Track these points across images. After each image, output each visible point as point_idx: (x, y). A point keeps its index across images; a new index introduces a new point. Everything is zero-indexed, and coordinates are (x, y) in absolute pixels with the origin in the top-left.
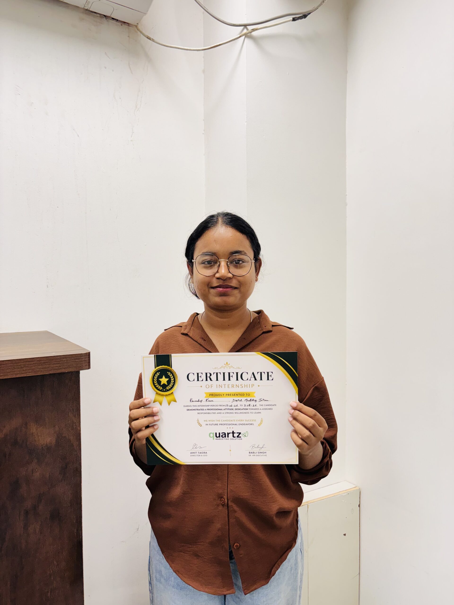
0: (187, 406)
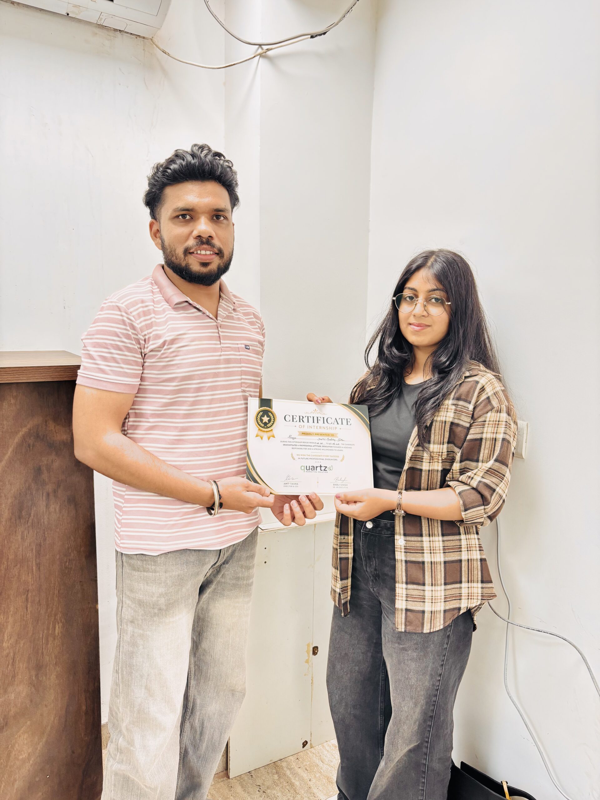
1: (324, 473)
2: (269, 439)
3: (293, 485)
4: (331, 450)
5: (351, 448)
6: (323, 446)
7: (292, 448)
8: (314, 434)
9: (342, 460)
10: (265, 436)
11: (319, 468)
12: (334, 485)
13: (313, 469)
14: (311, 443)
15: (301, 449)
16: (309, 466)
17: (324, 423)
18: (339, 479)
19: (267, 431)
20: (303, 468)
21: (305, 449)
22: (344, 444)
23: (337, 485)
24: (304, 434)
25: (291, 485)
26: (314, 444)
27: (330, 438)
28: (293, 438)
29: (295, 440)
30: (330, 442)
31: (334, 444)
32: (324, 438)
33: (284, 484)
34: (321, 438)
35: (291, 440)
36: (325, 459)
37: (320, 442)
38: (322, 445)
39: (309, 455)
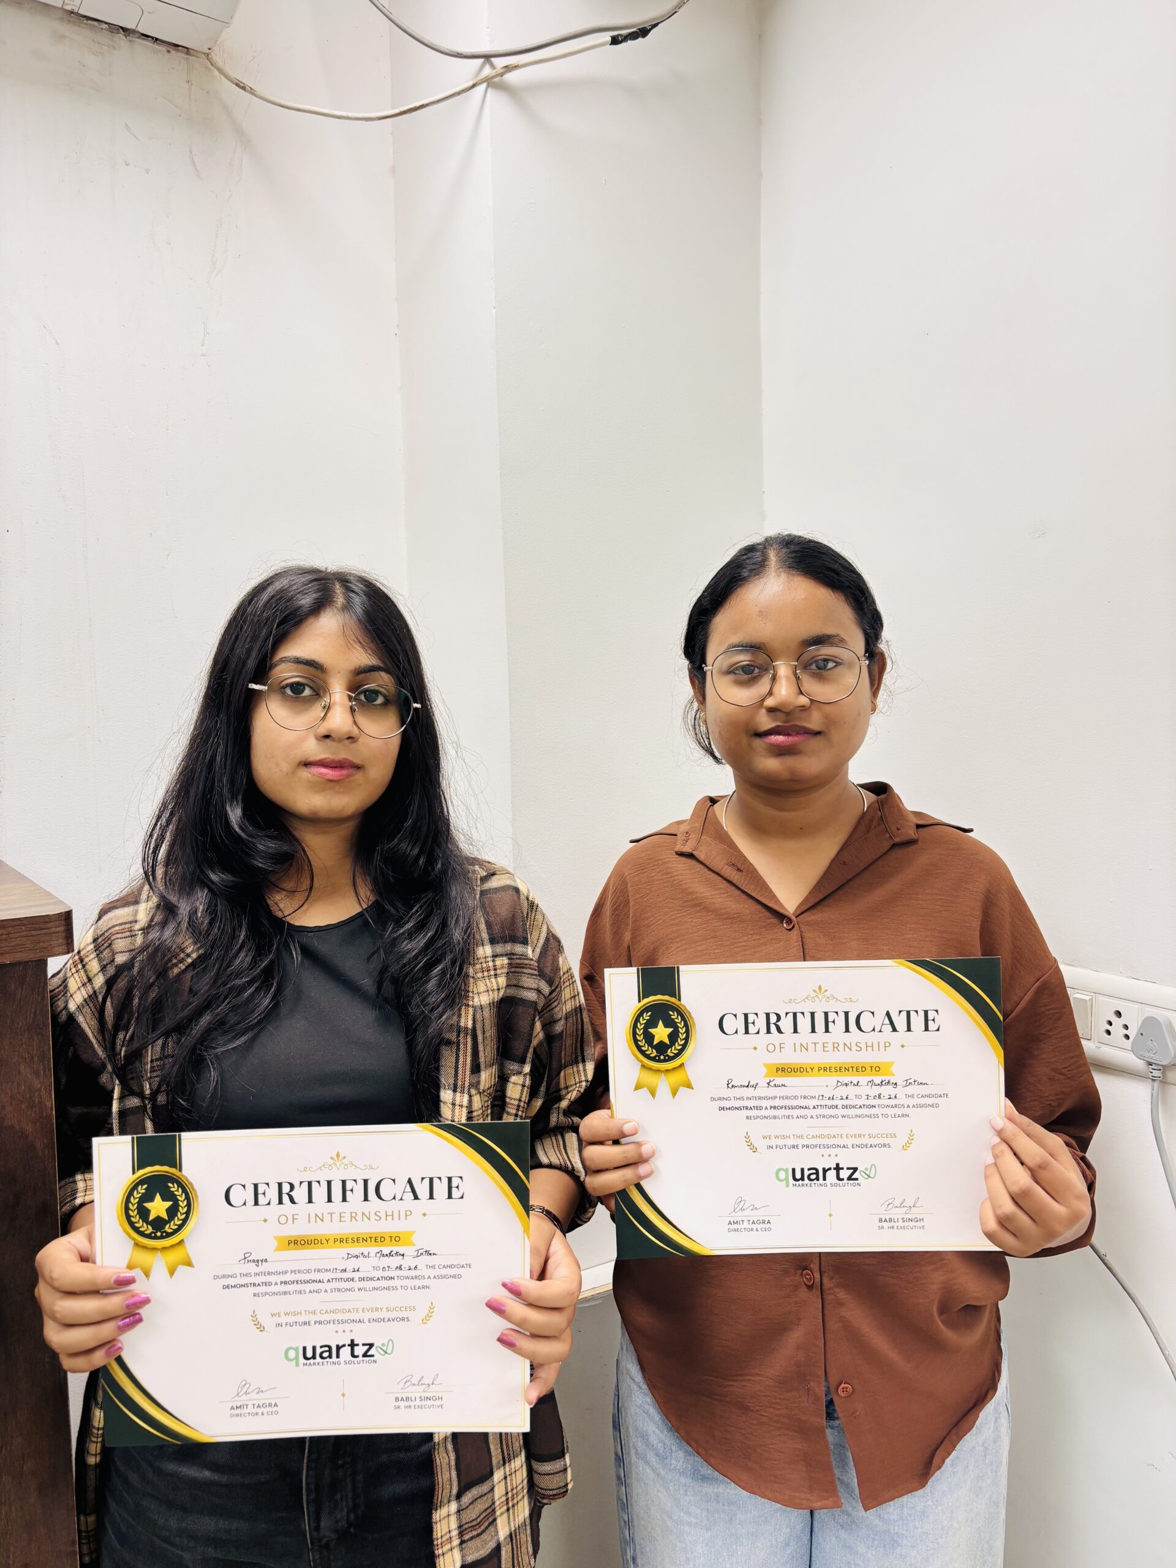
1: (362, 1366)
2: (172, 1273)
3: (260, 1411)
4: (388, 1289)
5: (459, 1276)
6: (362, 1279)
7: (255, 1295)
8: (331, 1241)
9: (424, 1321)
10: (159, 1264)
11: (346, 1352)
12: (397, 1399)
13: (326, 1355)
14: (319, 1271)
15: (285, 1293)
16: (314, 1348)
17: (366, 1199)
18: (415, 1381)
19: (164, 1248)
20: (292, 1354)
21: (300, 1292)
22: (433, 1267)
23: (407, 1399)
24: (296, 1242)
25: (255, 1410)
26: (330, 1275)
27: (386, 1251)
28: (257, 1262)
29: (264, 1267)
30: (386, 1261)
31: (400, 1268)
32: (365, 1250)
33: (232, 1408)
34: (356, 1250)
35: (252, 1268)
36: (366, 1320)
37: (352, 1264)
38: (356, 1275)
39: (314, 1312)
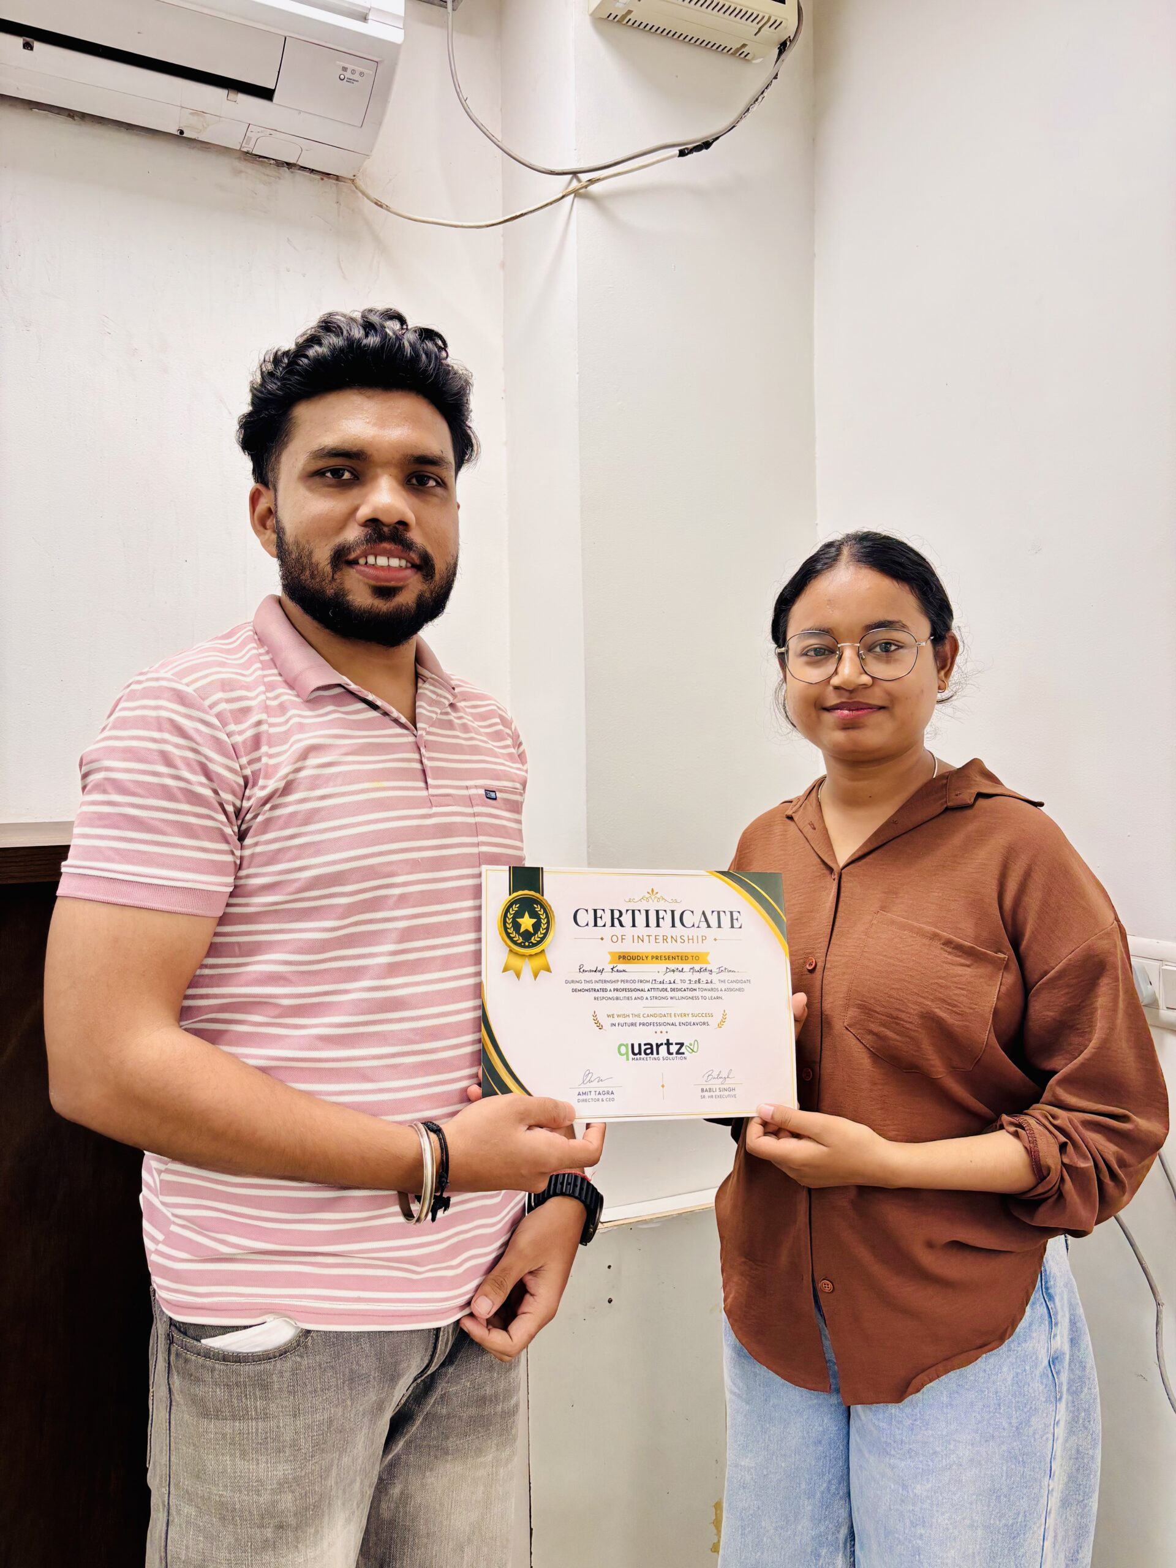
0: (573, 982)
